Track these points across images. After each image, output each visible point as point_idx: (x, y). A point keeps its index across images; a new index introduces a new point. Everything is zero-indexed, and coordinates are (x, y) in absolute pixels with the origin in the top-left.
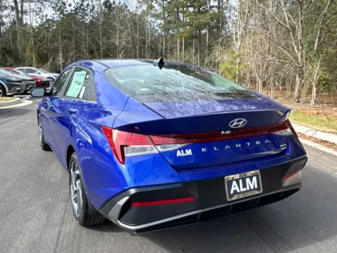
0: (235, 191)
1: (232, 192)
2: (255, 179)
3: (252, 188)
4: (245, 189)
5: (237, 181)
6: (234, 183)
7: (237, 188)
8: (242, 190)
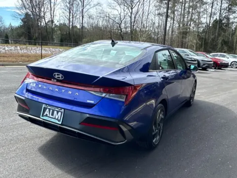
0: (47, 115)
1: (45, 114)
2: (60, 113)
3: (57, 118)
4: (52, 117)
5: (50, 110)
6: (48, 110)
7: (48, 113)
8: (50, 116)
